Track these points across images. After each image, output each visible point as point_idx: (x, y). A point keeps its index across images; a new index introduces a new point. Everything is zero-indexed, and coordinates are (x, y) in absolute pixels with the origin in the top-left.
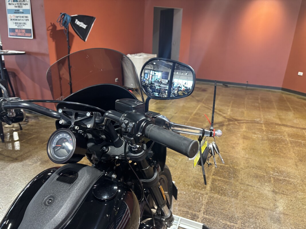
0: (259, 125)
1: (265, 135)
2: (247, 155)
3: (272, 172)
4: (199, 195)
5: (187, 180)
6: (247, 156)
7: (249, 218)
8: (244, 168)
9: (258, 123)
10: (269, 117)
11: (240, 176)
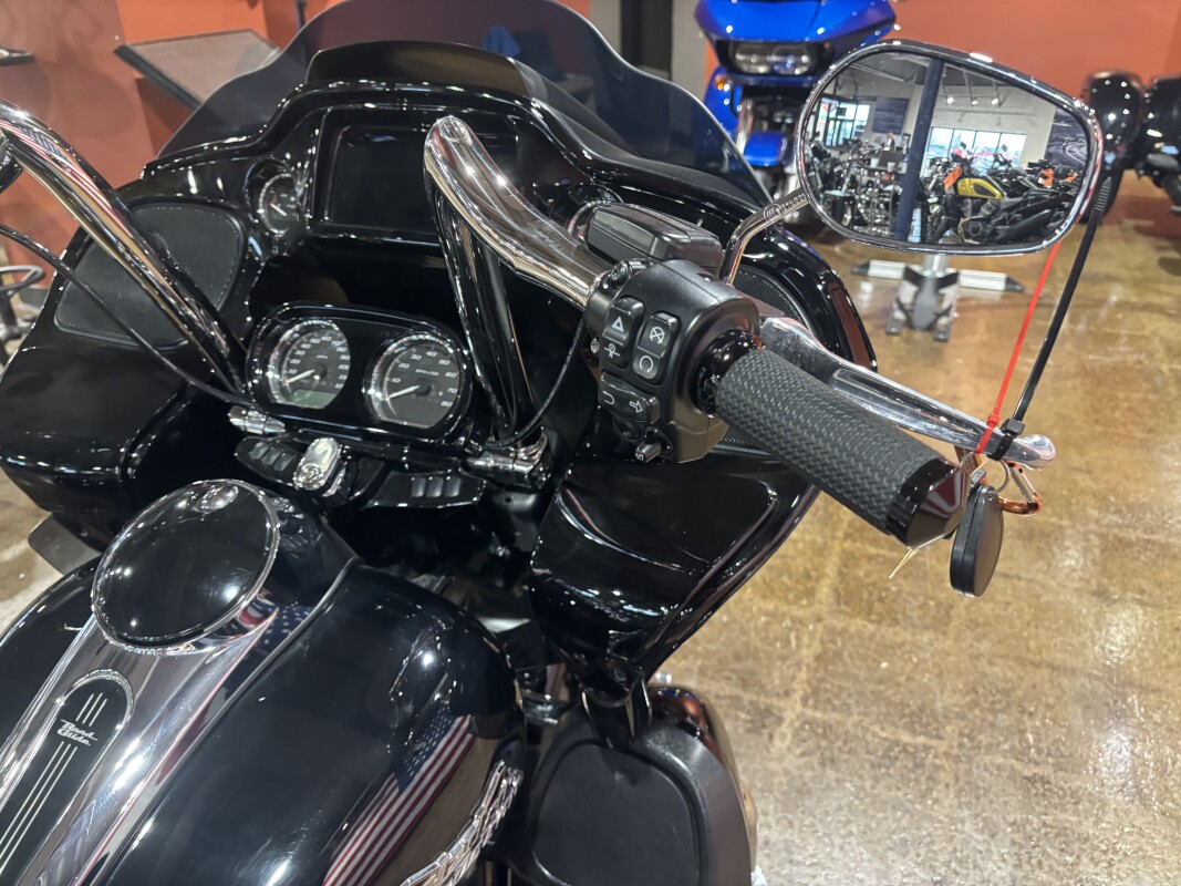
0: (1044, 311)
1: (1070, 354)
3: (1096, 513)
4: (784, 624)
7: (995, 712)
9: (1041, 306)
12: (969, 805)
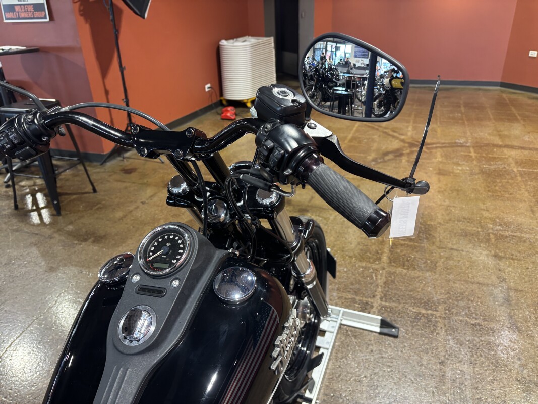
0: (463, 149)
1: (476, 165)
2: (446, 200)
3: (491, 226)
4: (370, 271)
5: (347, 249)
6: (447, 203)
7: (458, 301)
8: (443, 223)
9: (462, 146)
10: (481, 134)
11: (436, 235)
12: (451, 335)
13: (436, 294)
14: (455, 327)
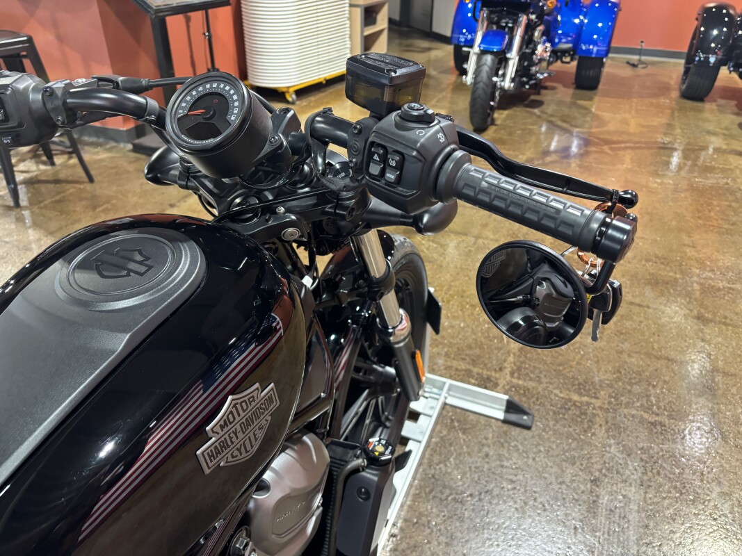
0: (668, 152)
1: (683, 177)
3: (698, 271)
7: (631, 384)
9: (666, 148)
10: (697, 131)
12: (614, 437)
13: (598, 372)
14: (622, 426)
